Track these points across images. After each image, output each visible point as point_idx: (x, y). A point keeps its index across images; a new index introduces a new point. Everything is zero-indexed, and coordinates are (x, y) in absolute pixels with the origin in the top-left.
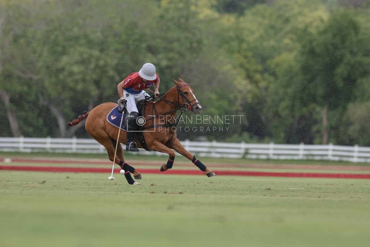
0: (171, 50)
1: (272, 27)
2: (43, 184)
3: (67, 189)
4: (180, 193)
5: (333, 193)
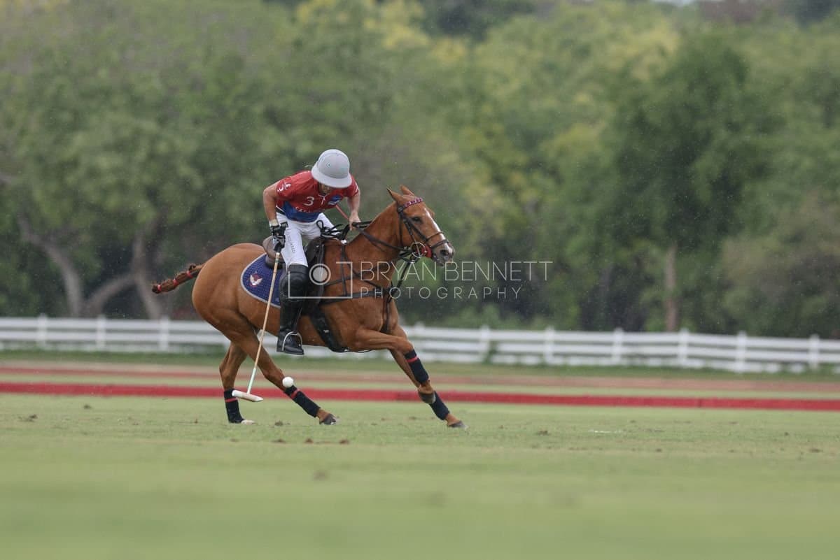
0: (319, 120)
1: (550, 68)
2: (31, 423)
3: (85, 434)
4: (343, 442)
5: (689, 441)
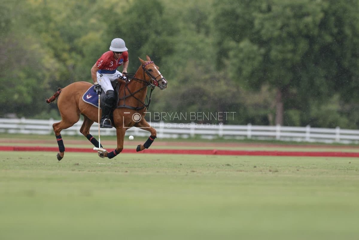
1: (79, 7)
5: (139, 168)
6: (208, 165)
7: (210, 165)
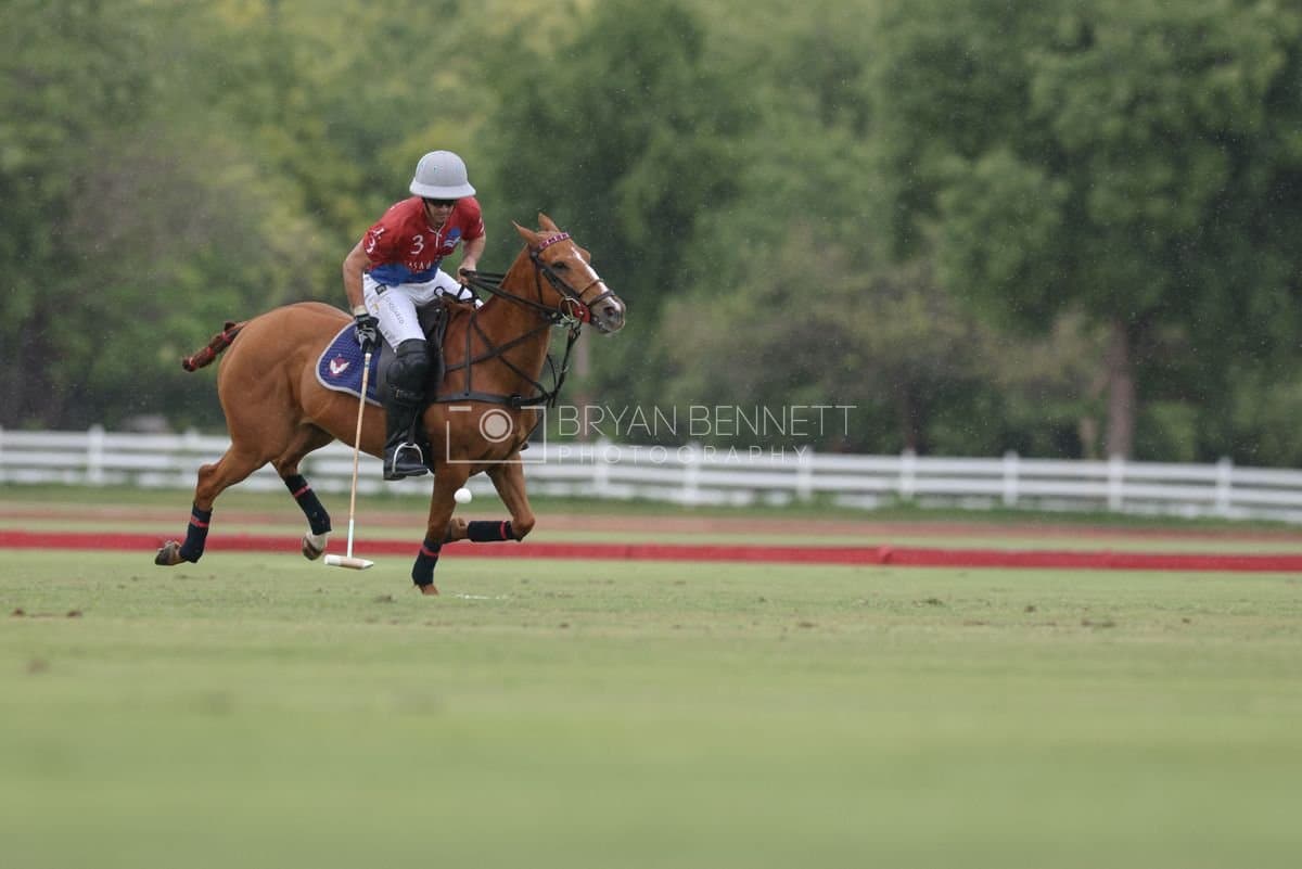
0: (37, 114)
1: (396, 33)
4: (72, 614)
5: (611, 611)
6: (861, 601)
7: (867, 603)
